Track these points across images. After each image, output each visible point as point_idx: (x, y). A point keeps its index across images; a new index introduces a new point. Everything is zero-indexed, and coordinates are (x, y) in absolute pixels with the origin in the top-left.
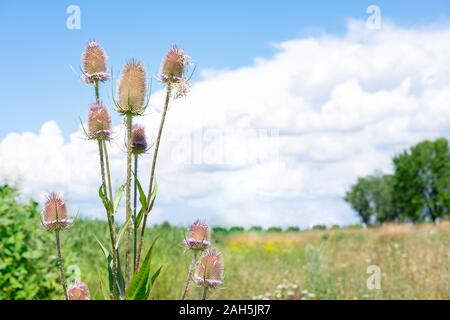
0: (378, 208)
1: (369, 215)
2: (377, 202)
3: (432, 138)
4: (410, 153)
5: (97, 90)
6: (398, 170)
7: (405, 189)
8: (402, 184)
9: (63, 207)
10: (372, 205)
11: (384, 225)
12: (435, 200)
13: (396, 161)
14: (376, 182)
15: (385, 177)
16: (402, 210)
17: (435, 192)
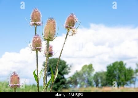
0: (102, 82)
1: (98, 84)
2: (101, 80)
3: (119, 61)
4: (112, 65)
5: (36, 29)
6: (108, 70)
7: (110, 76)
8: (109, 75)
9: (19, 78)
10: (100, 81)
11: (103, 87)
12: (119, 80)
13: (108, 67)
14: (101, 74)
15: (104, 72)
16: (109, 83)
17: (119, 78)
